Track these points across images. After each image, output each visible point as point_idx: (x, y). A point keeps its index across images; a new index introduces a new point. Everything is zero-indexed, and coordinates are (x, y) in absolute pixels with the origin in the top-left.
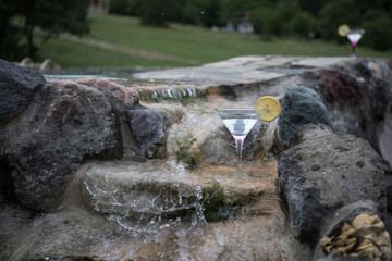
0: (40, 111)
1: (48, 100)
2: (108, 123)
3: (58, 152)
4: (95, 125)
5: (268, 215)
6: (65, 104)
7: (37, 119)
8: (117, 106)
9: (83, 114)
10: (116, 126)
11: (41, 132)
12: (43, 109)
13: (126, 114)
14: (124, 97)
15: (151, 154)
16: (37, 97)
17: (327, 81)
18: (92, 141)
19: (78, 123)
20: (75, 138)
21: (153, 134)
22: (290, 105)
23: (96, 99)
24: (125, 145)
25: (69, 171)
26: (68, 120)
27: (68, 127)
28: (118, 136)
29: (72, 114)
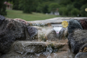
0: (4, 26)
1: (7, 23)
2: (22, 30)
3: (9, 37)
4: (19, 30)
5: (66, 51)
6: (11, 24)
7: (4, 28)
8: (24, 26)
9: (15, 27)
10: (24, 31)
11: (5, 31)
12: (5, 26)
13: (27, 28)
14: (26, 23)
15: (34, 38)
16: (4, 22)
17: (82, 23)
18: (18, 35)
19: (14, 30)
20: (14, 33)
21: (34, 33)
23: (19, 24)
24: (26, 36)
25: (12, 43)
26: (12, 29)
27: (12, 30)
28: (25, 34)
29: (13, 27)
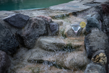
0: (29, 26)
1: (31, 23)
2: (45, 27)
3: (33, 35)
4: (42, 28)
6: (35, 24)
7: (28, 27)
8: (47, 23)
9: (39, 25)
10: (46, 28)
11: (30, 31)
12: (30, 25)
13: (49, 24)
14: (48, 20)
15: (55, 34)
16: (28, 22)
17: (103, 8)
18: (41, 32)
19: (38, 28)
20: (37, 31)
21: (55, 30)
22: (89, 23)
23: (42, 22)
24: (49, 32)
25: (36, 39)
26: (35, 27)
27: (35, 29)
28: (47, 30)
29: (36, 26)
